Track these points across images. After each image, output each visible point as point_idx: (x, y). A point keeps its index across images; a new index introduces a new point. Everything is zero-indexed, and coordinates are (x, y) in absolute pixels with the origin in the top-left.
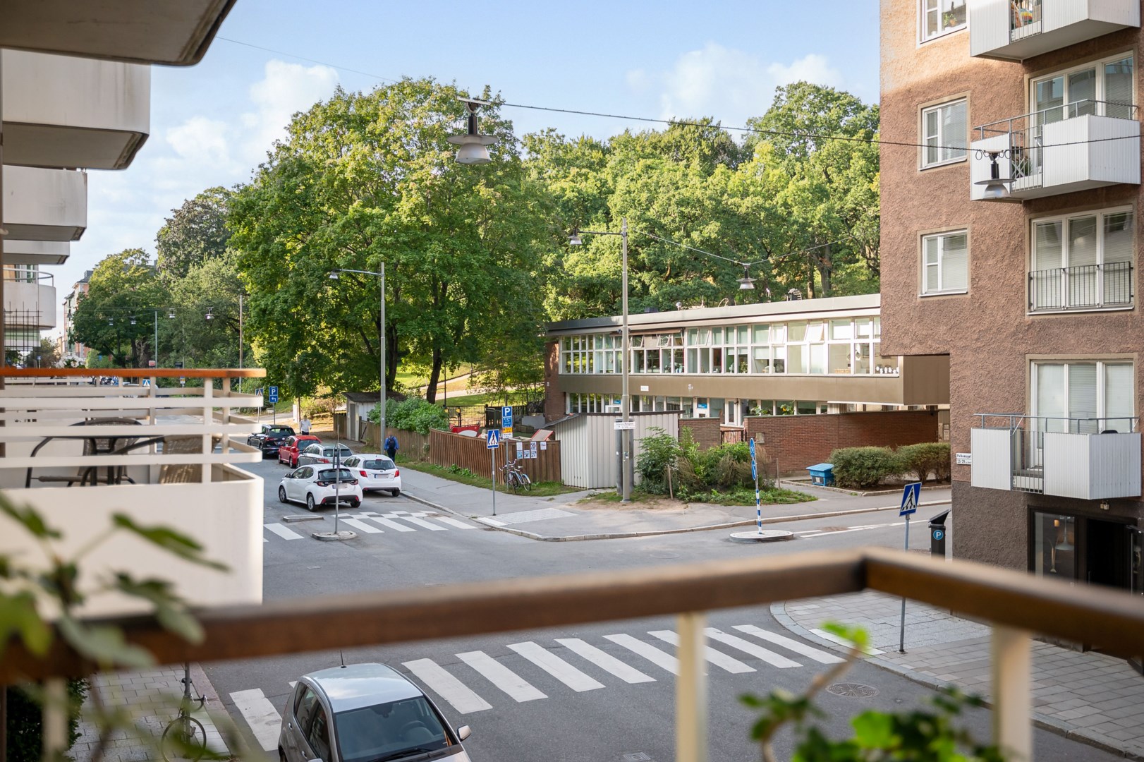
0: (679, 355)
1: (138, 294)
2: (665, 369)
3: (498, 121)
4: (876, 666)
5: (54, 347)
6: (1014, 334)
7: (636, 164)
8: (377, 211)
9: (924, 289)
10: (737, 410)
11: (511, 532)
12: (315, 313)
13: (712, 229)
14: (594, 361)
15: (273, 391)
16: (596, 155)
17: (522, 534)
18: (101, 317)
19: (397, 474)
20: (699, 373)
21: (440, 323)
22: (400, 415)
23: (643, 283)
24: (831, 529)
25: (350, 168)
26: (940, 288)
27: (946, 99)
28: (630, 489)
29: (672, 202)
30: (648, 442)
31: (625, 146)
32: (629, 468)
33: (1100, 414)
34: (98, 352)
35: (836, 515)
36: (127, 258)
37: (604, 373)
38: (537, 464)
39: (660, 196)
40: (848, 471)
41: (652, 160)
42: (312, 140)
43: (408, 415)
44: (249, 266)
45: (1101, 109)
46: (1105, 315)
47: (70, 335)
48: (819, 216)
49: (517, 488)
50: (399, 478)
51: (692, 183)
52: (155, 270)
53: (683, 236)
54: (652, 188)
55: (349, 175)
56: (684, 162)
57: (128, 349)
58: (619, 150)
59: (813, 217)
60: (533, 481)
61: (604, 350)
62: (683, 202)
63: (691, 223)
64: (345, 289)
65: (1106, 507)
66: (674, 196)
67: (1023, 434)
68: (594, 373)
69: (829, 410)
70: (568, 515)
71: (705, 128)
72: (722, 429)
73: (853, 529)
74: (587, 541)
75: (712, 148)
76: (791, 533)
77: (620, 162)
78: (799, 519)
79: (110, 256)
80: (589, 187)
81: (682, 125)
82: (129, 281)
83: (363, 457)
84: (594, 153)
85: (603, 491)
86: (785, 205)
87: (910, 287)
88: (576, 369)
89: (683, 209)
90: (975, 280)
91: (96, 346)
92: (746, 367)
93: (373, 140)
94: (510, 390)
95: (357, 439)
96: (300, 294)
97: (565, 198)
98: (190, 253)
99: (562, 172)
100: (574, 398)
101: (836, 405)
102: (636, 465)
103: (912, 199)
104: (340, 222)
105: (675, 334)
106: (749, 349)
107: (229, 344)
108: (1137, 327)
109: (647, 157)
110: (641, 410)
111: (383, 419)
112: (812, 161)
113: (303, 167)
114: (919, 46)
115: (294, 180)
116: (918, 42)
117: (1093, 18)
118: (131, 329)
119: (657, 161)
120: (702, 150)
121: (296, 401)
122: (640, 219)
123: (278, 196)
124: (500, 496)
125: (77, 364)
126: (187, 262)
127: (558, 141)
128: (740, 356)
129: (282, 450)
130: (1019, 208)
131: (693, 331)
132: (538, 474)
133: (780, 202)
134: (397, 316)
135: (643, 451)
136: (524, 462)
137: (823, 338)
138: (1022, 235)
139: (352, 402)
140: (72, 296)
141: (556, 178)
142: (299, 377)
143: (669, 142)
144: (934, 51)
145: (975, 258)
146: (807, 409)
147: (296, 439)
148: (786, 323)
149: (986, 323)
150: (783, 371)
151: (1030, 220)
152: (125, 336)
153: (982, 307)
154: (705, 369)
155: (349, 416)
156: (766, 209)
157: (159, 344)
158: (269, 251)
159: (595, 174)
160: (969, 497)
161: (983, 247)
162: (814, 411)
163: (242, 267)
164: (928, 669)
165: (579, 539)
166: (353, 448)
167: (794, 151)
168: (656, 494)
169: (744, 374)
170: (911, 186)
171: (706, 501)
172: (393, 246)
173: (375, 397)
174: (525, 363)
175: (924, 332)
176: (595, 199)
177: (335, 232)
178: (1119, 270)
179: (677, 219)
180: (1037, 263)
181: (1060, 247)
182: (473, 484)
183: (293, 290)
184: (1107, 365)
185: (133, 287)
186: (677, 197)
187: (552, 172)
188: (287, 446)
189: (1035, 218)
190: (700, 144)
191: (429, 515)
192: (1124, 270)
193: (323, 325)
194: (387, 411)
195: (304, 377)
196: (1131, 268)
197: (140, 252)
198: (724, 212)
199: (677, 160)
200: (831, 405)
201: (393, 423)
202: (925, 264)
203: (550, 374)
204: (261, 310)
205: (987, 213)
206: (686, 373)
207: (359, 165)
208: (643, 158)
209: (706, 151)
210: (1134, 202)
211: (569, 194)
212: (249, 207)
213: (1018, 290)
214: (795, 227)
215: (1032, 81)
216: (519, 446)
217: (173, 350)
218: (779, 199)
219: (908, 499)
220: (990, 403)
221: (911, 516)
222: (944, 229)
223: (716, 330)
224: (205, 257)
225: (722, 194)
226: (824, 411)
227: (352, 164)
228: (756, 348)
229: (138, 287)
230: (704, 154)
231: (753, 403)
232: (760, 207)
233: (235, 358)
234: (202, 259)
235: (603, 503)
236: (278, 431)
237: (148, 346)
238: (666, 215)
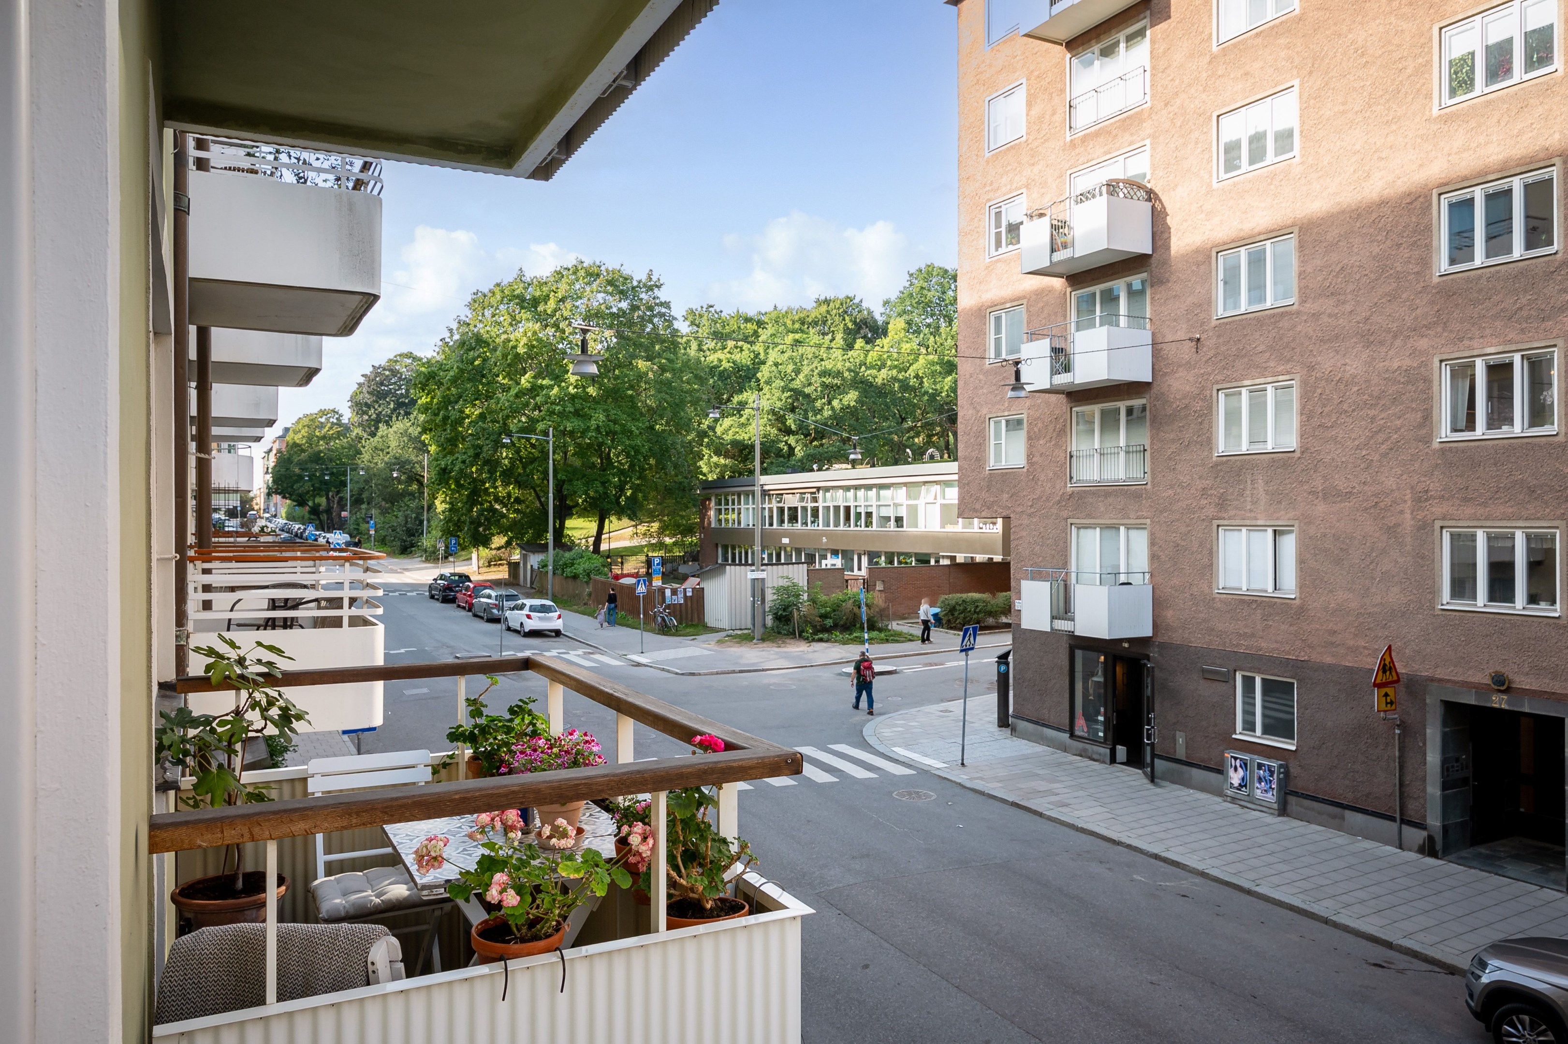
0: (815, 511)
1: (332, 451)
2: (803, 524)
3: (658, 301)
4: (940, 776)
5: (253, 498)
6: (1059, 502)
7: (786, 338)
8: (546, 382)
9: (992, 463)
10: (865, 560)
11: (655, 668)
12: (492, 472)
13: (851, 397)
14: (742, 515)
15: (453, 542)
16: (751, 327)
17: (663, 670)
18: (297, 470)
19: (559, 617)
20: (832, 527)
21: (603, 483)
22: (566, 564)
23: (790, 446)
24: (931, 665)
25: (522, 343)
26: (1003, 463)
27: (1008, 305)
28: (762, 630)
29: (815, 373)
30: (778, 590)
31: (776, 322)
32: (761, 610)
33: (1123, 569)
34: (295, 503)
35: (938, 652)
36: (321, 417)
37: (751, 526)
38: (683, 608)
39: (805, 368)
40: (953, 615)
41: (800, 335)
42: (490, 316)
43: (573, 564)
44: (431, 430)
45: (1123, 321)
46: (1126, 488)
47: (268, 488)
48: (947, 388)
49: (665, 630)
50: (561, 620)
51: (834, 355)
52: (347, 428)
53: (824, 404)
54: (798, 361)
55: (521, 350)
56: (830, 336)
57: (322, 501)
58: (770, 325)
59: (942, 388)
60: (680, 623)
61: (751, 506)
62: (824, 373)
63: (831, 391)
64: (518, 451)
65: (1126, 645)
66: (816, 368)
67: (1066, 585)
68: (742, 526)
69: (941, 560)
70: (706, 652)
71: (848, 306)
72: (846, 578)
73: (949, 664)
74: (718, 676)
75: (855, 323)
76: (895, 668)
77: (771, 336)
78: (906, 656)
79: (306, 416)
80: (744, 358)
81: (827, 302)
82: (324, 438)
83: (529, 602)
84: (749, 325)
85: (739, 632)
86: (917, 376)
87: (980, 461)
88: (727, 520)
89: (824, 380)
90: (1030, 456)
91: (293, 497)
92: (871, 523)
93: (543, 319)
94: (668, 540)
95: (529, 585)
96: (477, 455)
97: (722, 368)
98: (381, 412)
99: (719, 344)
100: (725, 548)
101: (947, 557)
102: (767, 609)
103: (982, 388)
104: (513, 392)
105: (812, 493)
106: (874, 507)
107: (415, 498)
108: (1149, 498)
109: (793, 332)
110: (783, 561)
111: (551, 568)
112: (944, 336)
113: (480, 341)
114: (988, 260)
115: (472, 353)
116: (987, 257)
117: (1111, 247)
118: (326, 483)
119: (805, 336)
120: (845, 325)
121: (474, 550)
122: (784, 389)
123: (458, 367)
124: (649, 637)
125: (269, 530)
126: (378, 421)
127: (716, 316)
128: (867, 513)
129: (458, 595)
130: (1062, 397)
131: (827, 489)
132: (684, 616)
133: (913, 374)
134: (564, 477)
135: (775, 597)
136: (672, 607)
137: (935, 499)
138: (1065, 420)
139: (524, 552)
140: (271, 450)
141: (715, 350)
142: (476, 530)
143: (816, 317)
144: (999, 265)
145: (1030, 438)
146: (923, 560)
147: (472, 586)
148: (905, 484)
149: (1038, 492)
150: (902, 526)
151: (1071, 409)
152: (320, 489)
153: (1035, 480)
154: (837, 524)
155: (522, 565)
156: (899, 381)
157: (351, 496)
158: (449, 417)
159: (749, 346)
160: (1024, 637)
161: (1036, 429)
162: (928, 562)
163: (424, 431)
164: (981, 778)
165: (712, 674)
166: (523, 594)
167: (929, 326)
168: (785, 635)
169: (870, 528)
170: (981, 377)
171: (827, 641)
172: (561, 414)
173: (544, 548)
174: (682, 517)
175: (992, 499)
176: (749, 369)
177: (508, 401)
178: (1136, 452)
179: (819, 389)
180: (1077, 444)
181: (1094, 431)
182: (628, 626)
183: (471, 452)
184: (1128, 529)
185: (327, 444)
186: (819, 369)
187: (711, 344)
188: (464, 592)
189: (1075, 406)
190: (844, 319)
191: (585, 653)
192: (1140, 451)
193: (499, 483)
194: (554, 561)
195: (481, 529)
196: (1145, 450)
197: (334, 411)
198: (862, 382)
199: (824, 334)
200: (943, 557)
201: (559, 572)
202: (992, 442)
203: (703, 527)
204: (441, 469)
205: (1039, 401)
206: (821, 527)
207: (530, 340)
208: (792, 332)
209: (850, 325)
210: (1148, 396)
211: (725, 365)
212: (431, 376)
213: (1062, 466)
214: (926, 398)
215: (1073, 293)
216: (668, 593)
217: (363, 503)
218: (911, 372)
219: (967, 639)
220: (1041, 559)
221: (970, 652)
222: (1006, 414)
223: (847, 488)
224: (394, 418)
225: (860, 365)
226: (937, 561)
227: (524, 340)
228: (880, 506)
229: (332, 444)
230: (848, 328)
231: (878, 555)
232: (895, 379)
233: (421, 511)
234: (391, 418)
235: (738, 643)
236: (457, 578)
237: (341, 499)
238: (810, 384)
